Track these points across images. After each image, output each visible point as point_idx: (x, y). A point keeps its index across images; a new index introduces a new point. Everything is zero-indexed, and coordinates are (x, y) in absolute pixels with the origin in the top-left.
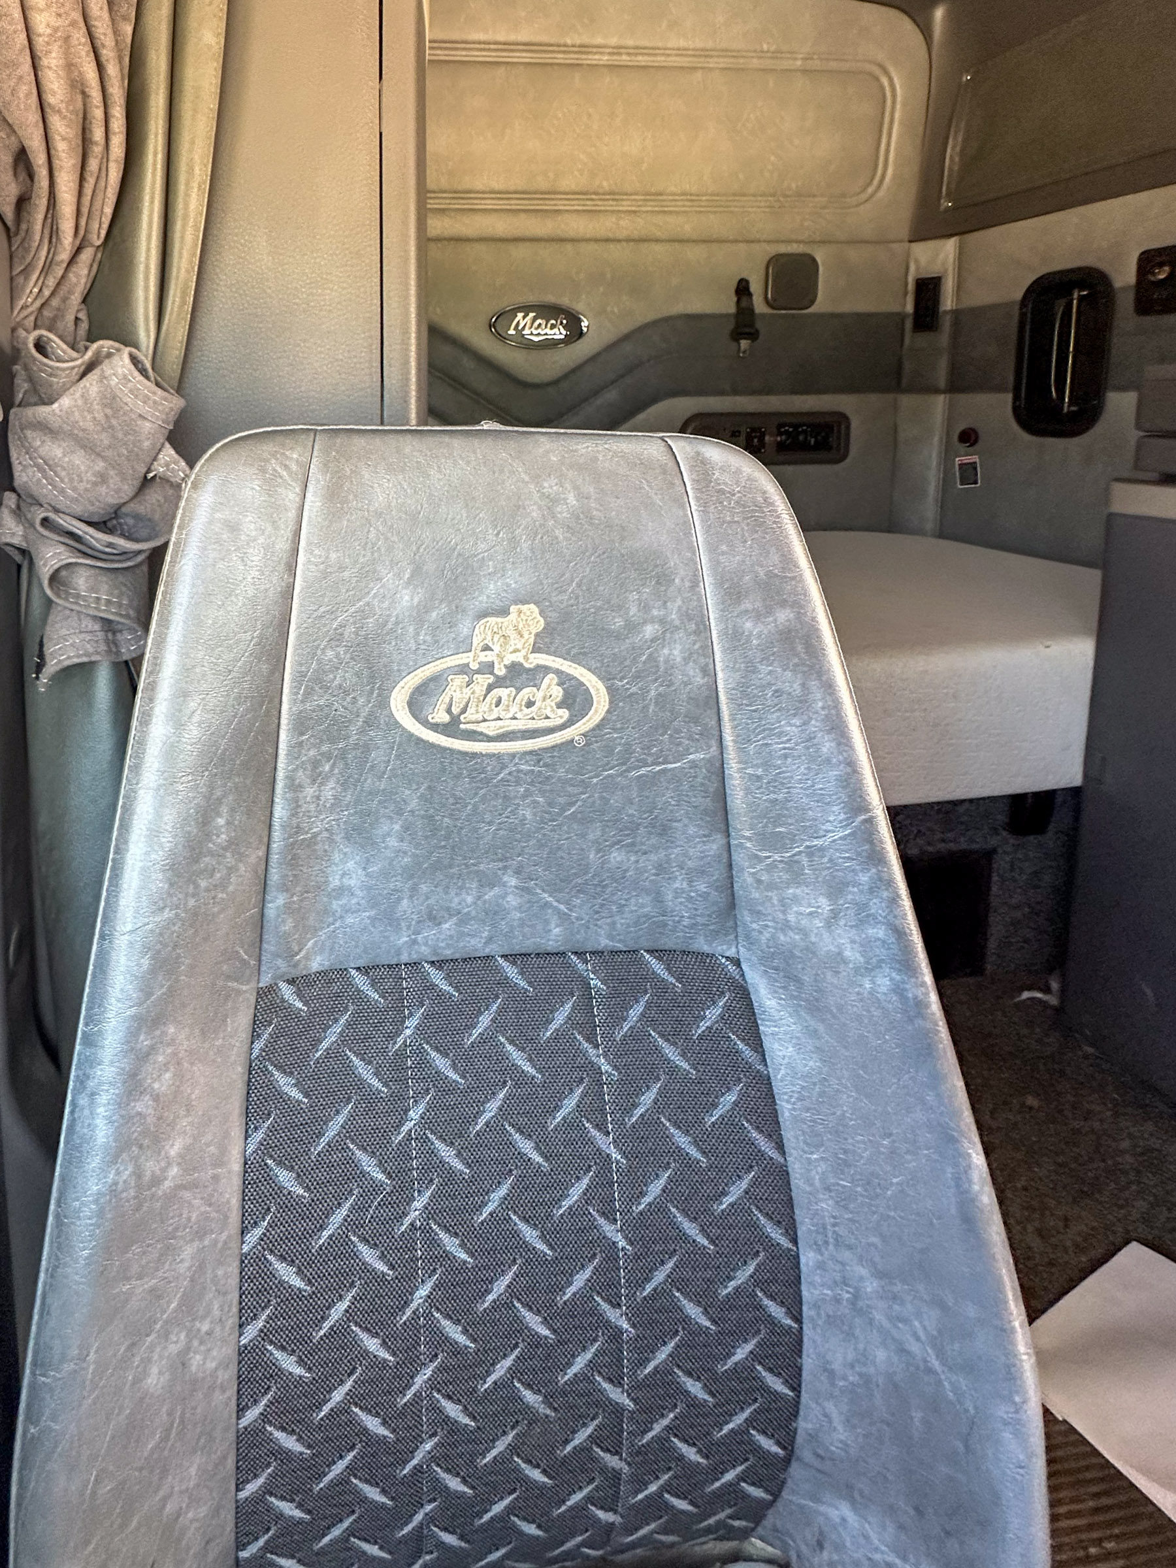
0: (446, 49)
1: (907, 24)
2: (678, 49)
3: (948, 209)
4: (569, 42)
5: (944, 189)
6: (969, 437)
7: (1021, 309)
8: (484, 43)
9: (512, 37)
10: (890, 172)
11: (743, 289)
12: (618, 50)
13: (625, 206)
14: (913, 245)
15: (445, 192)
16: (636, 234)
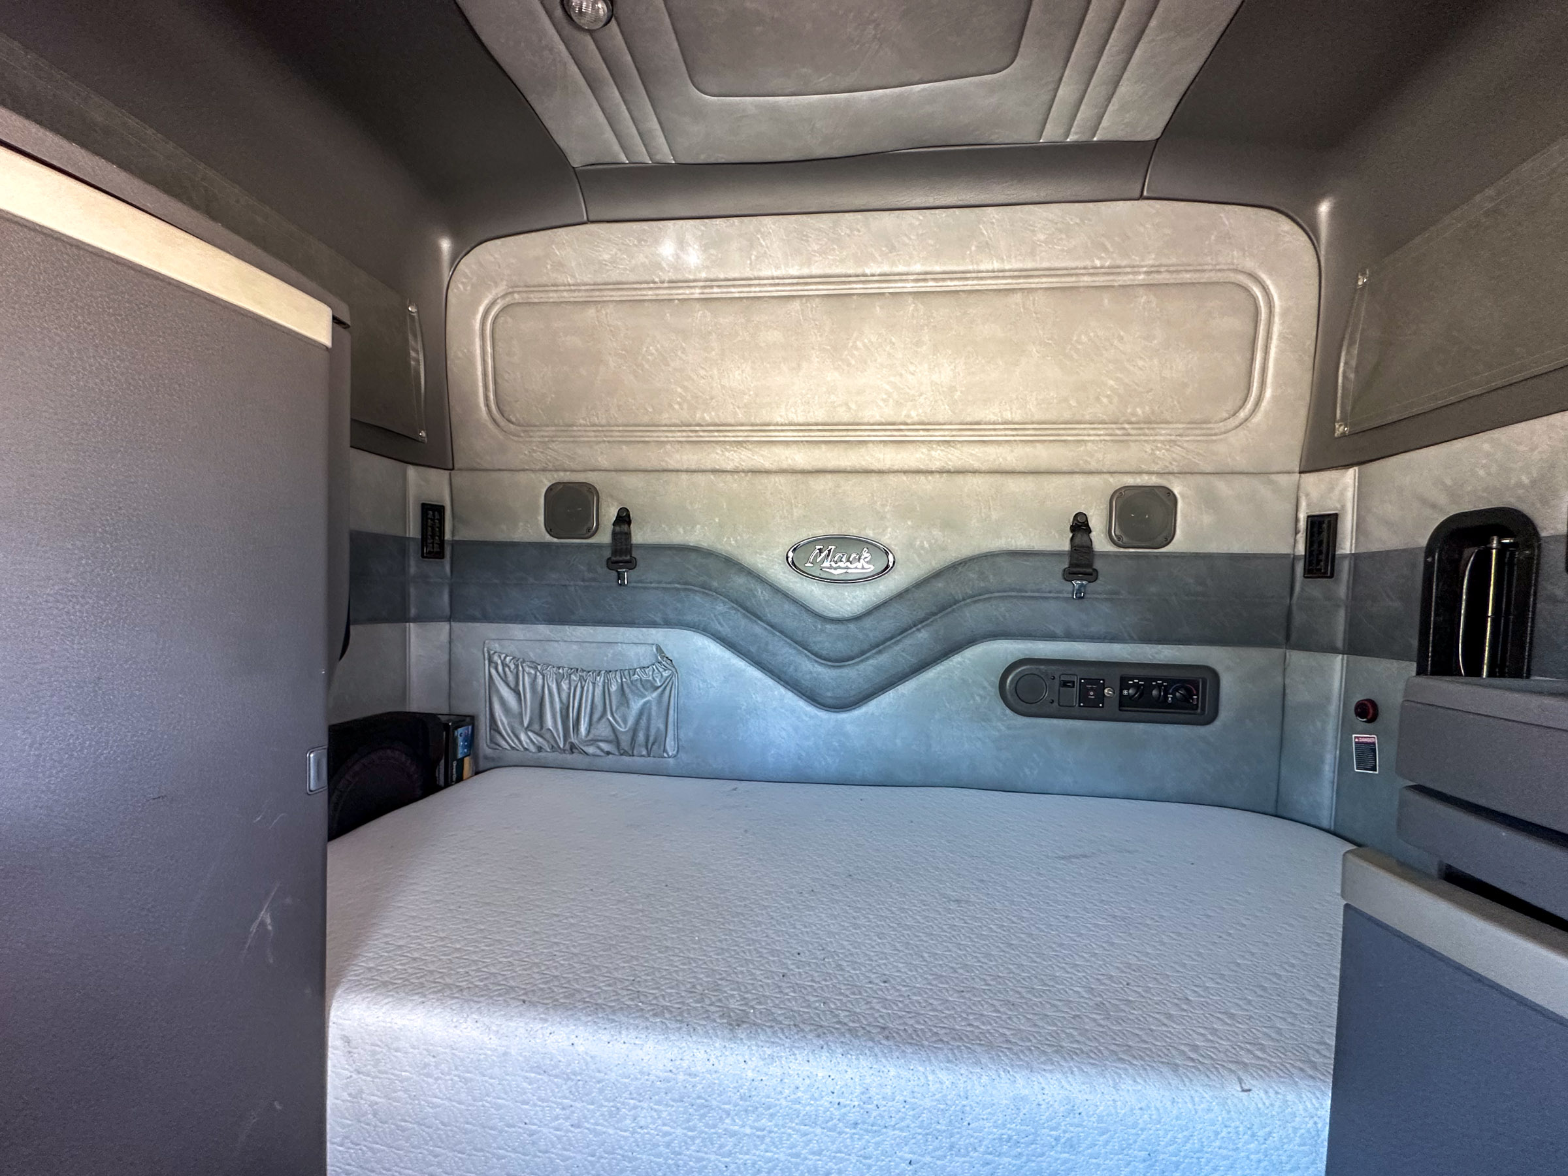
0: (740, 286)
1: (1286, 225)
2: (993, 271)
3: (1343, 435)
4: (868, 271)
5: (1338, 412)
6: (1367, 711)
7: (1426, 557)
8: (778, 278)
9: (805, 271)
10: (1268, 393)
11: (1080, 526)
12: (924, 276)
13: (938, 436)
14: (1303, 475)
15: (742, 425)
16: (950, 466)
